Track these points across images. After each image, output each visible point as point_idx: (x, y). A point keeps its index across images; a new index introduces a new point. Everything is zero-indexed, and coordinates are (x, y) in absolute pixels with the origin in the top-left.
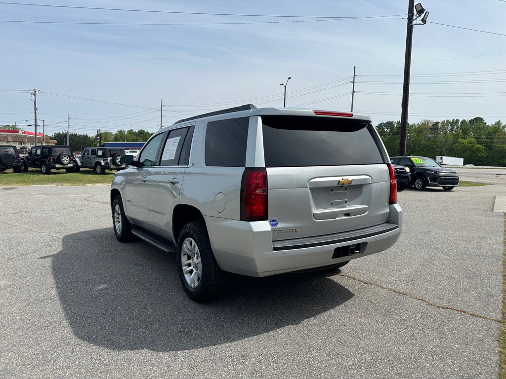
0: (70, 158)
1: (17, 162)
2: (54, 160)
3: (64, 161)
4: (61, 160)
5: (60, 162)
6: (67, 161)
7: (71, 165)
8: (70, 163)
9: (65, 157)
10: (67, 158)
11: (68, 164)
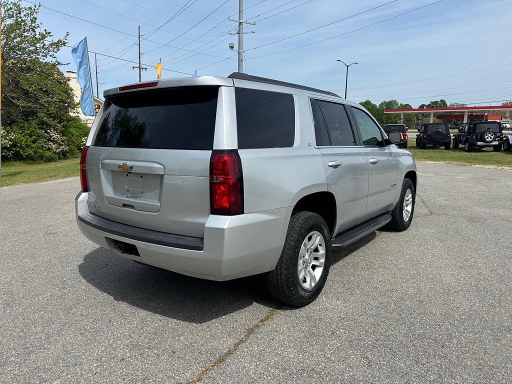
0: (495, 134)
1: (446, 139)
2: (477, 137)
3: (487, 138)
4: (484, 137)
5: (483, 140)
6: (491, 138)
7: (496, 143)
8: (495, 141)
9: (490, 133)
10: (492, 135)
11: (492, 142)
